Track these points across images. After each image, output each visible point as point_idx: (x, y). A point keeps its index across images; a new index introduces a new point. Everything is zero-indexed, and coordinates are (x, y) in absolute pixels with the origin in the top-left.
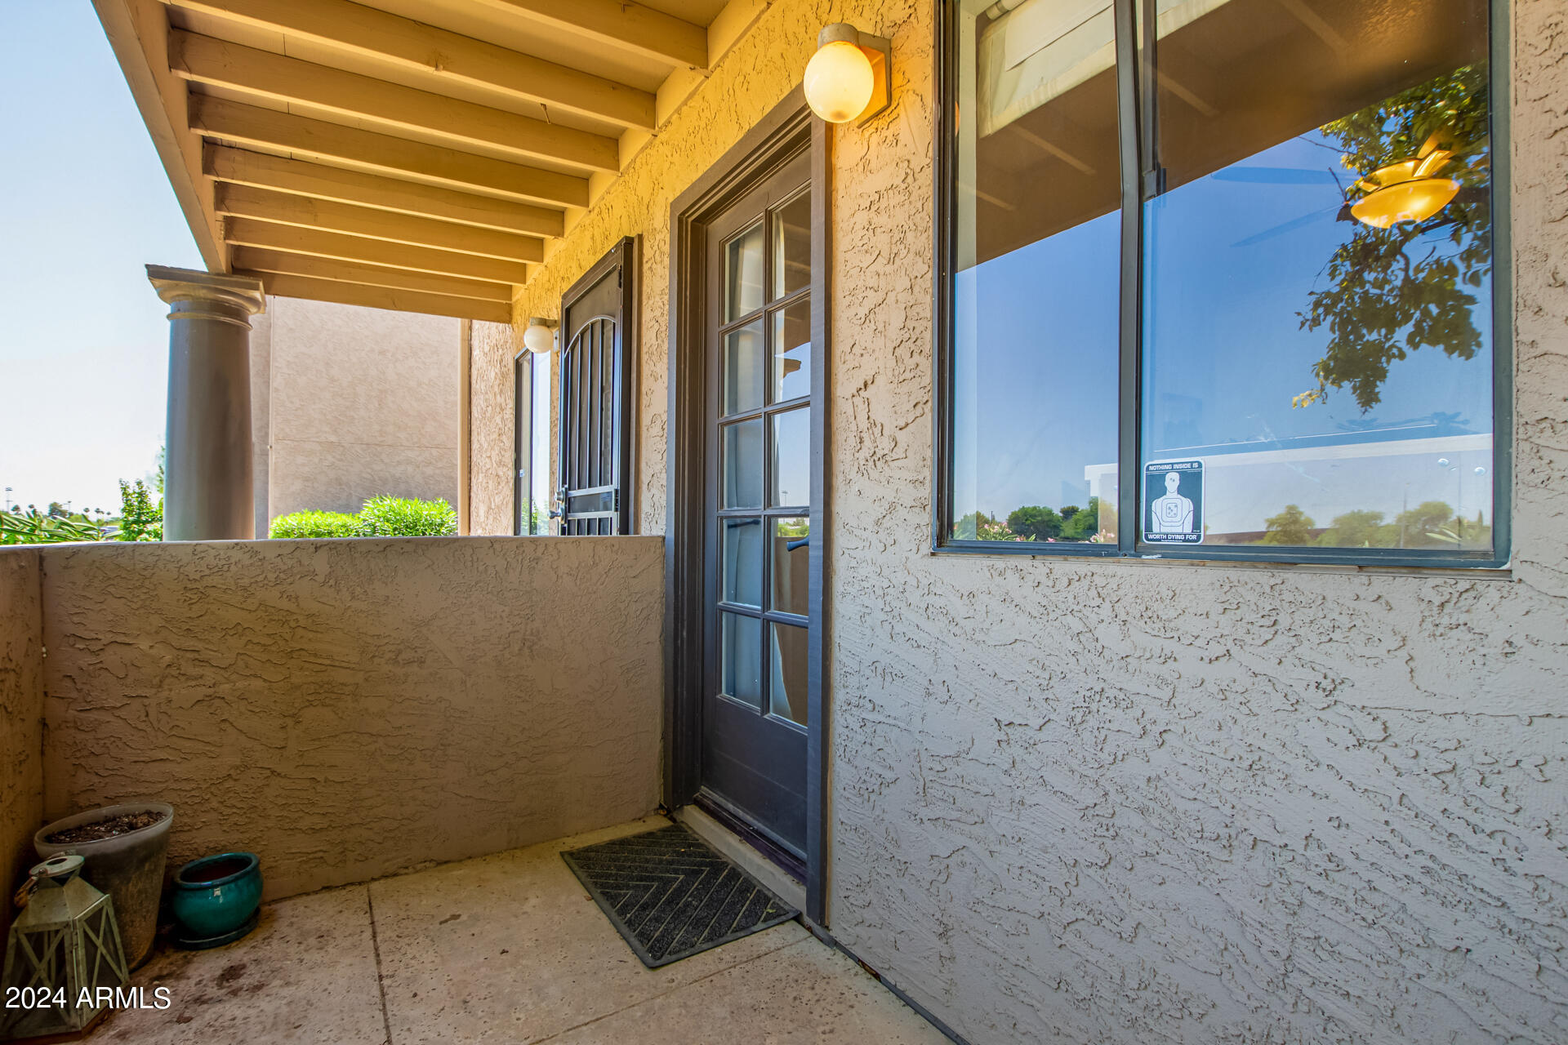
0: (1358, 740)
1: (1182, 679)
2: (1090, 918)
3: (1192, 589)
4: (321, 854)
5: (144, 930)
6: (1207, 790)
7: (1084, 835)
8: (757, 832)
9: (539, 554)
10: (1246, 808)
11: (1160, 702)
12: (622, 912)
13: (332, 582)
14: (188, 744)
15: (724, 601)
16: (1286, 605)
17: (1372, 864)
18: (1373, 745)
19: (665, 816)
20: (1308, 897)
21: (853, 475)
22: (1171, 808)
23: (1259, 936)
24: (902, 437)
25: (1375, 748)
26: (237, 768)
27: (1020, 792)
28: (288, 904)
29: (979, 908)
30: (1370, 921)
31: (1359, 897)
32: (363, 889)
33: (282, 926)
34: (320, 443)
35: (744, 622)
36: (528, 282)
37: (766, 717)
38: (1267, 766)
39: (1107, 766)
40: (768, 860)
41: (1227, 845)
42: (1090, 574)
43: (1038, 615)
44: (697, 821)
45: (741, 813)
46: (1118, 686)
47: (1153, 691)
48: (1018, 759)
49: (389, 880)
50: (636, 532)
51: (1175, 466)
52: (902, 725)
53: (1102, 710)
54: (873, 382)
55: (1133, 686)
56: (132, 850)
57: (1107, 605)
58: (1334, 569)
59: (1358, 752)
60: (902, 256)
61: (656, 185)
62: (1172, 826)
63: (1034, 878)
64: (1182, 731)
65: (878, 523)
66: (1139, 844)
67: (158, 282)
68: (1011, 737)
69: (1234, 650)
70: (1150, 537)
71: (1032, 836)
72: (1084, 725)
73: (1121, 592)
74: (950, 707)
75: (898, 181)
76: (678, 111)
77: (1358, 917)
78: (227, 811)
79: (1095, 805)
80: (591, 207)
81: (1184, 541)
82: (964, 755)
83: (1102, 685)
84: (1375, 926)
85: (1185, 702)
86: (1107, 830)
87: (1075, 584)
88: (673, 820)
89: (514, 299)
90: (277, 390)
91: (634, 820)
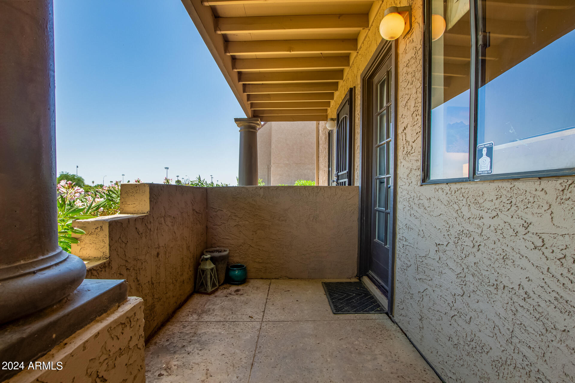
0: (535, 246)
1: (484, 226)
2: (458, 315)
3: (488, 191)
4: (260, 269)
5: (222, 277)
6: (491, 267)
7: (457, 284)
8: (382, 286)
9: (319, 190)
10: (502, 274)
11: (478, 234)
12: (332, 299)
13: (264, 197)
14: (233, 236)
15: (377, 208)
16: (515, 195)
17: (539, 296)
18: (540, 248)
19: (358, 279)
20: (519, 309)
21: (402, 160)
22: (481, 274)
23: (504, 323)
24: (414, 145)
25: (540, 249)
26: (243, 243)
27: (441, 269)
28: (253, 280)
29: (430, 310)
30: (537, 318)
31: (534, 309)
32: (270, 281)
33: (250, 284)
34: (284, 164)
35: (382, 214)
36: (331, 107)
37: (386, 247)
38: (508, 257)
39: (464, 259)
40: (383, 295)
41: (496, 288)
42: (460, 188)
43: (446, 204)
44: (366, 280)
45: (378, 280)
46: (467, 229)
47: (476, 230)
48: (441, 257)
49: (276, 280)
50: (353, 185)
51: (486, 145)
52: (412, 246)
53: (463, 238)
54: (407, 127)
55: (471, 229)
56: (220, 257)
57: (465, 199)
58: (529, 180)
59: (534, 251)
60: (414, 81)
61: (358, 69)
62: (481, 281)
63: (444, 300)
64: (484, 244)
65: (408, 176)
66: (472, 288)
67: (237, 122)
68: (440, 249)
69: (499, 213)
70: (478, 173)
71: (444, 284)
72: (458, 244)
73: (469, 194)
74: (424, 239)
75: (413, 55)
76: (363, 43)
77: (534, 316)
78: (241, 254)
79: (460, 273)
80: (344, 79)
81: (488, 173)
82: (427, 256)
83: (463, 229)
84: (539, 320)
85: (485, 234)
86: (463, 282)
87: (457, 192)
88: (360, 280)
89: (328, 113)
90: (273, 149)
91: (347, 278)
